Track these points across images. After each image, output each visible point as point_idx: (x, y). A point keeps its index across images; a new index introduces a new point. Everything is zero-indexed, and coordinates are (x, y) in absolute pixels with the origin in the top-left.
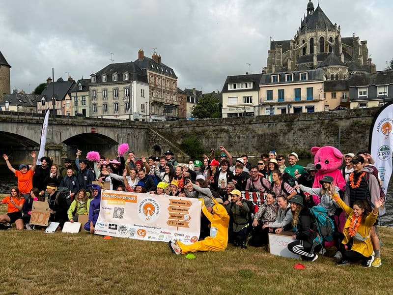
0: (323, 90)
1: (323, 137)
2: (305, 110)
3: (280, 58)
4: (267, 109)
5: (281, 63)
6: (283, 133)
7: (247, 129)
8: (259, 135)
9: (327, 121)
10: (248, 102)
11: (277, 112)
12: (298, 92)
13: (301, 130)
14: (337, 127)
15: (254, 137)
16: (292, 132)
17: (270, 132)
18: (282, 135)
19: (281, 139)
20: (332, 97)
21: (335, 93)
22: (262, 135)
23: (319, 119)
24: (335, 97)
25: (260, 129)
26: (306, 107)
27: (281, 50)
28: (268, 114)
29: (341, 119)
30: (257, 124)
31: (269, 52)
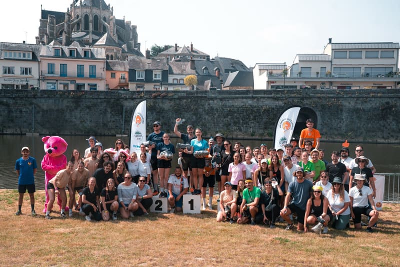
0: (105, 69)
1: (109, 115)
2: (87, 88)
3: (53, 30)
4: (48, 83)
5: (55, 36)
6: (70, 110)
7: (31, 104)
8: (43, 111)
9: (112, 100)
10: (26, 73)
11: (60, 87)
12: (81, 68)
13: (88, 107)
14: (122, 106)
15: (38, 112)
16: (79, 109)
17: (56, 108)
18: (68, 111)
19: (68, 116)
20: (112, 77)
21: (114, 74)
22: (47, 111)
23: (105, 98)
24: (115, 77)
25: (45, 104)
26: (88, 84)
27: (55, 21)
28: (49, 88)
29: (126, 99)
30: (42, 99)
31: (40, 20)
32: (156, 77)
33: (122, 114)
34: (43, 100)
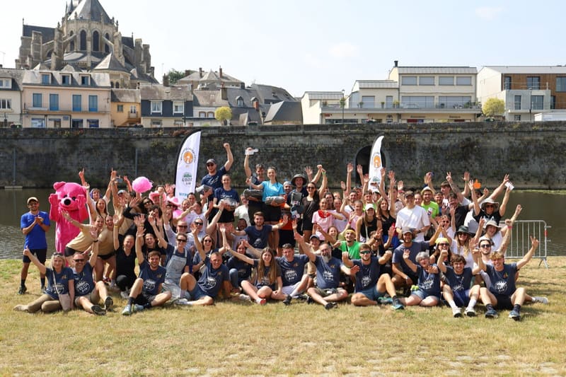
0: (109, 101)
1: (116, 161)
2: (85, 125)
3: (39, 50)
4: (33, 119)
5: (41, 57)
6: (64, 154)
7: (11, 147)
8: (28, 156)
9: (120, 141)
10: (4, 107)
11: (51, 125)
12: (77, 99)
13: (89, 150)
14: (134, 149)
15: (21, 158)
16: (76, 153)
17: (45, 152)
18: (62, 156)
19: (61, 162)
20: (118, 110)
21: (122, 106)
22: (33, 156)
23: (111, 138)
24: (122, 110)
25: (30, 147)
26: (88, 120)
27: (41, 39)
28: (34, 126)
29: (139, 139)
30: (26, 140)
31: (22, 38)
32: (176, 110)
33: (133, 158)
34: (27, 142)
